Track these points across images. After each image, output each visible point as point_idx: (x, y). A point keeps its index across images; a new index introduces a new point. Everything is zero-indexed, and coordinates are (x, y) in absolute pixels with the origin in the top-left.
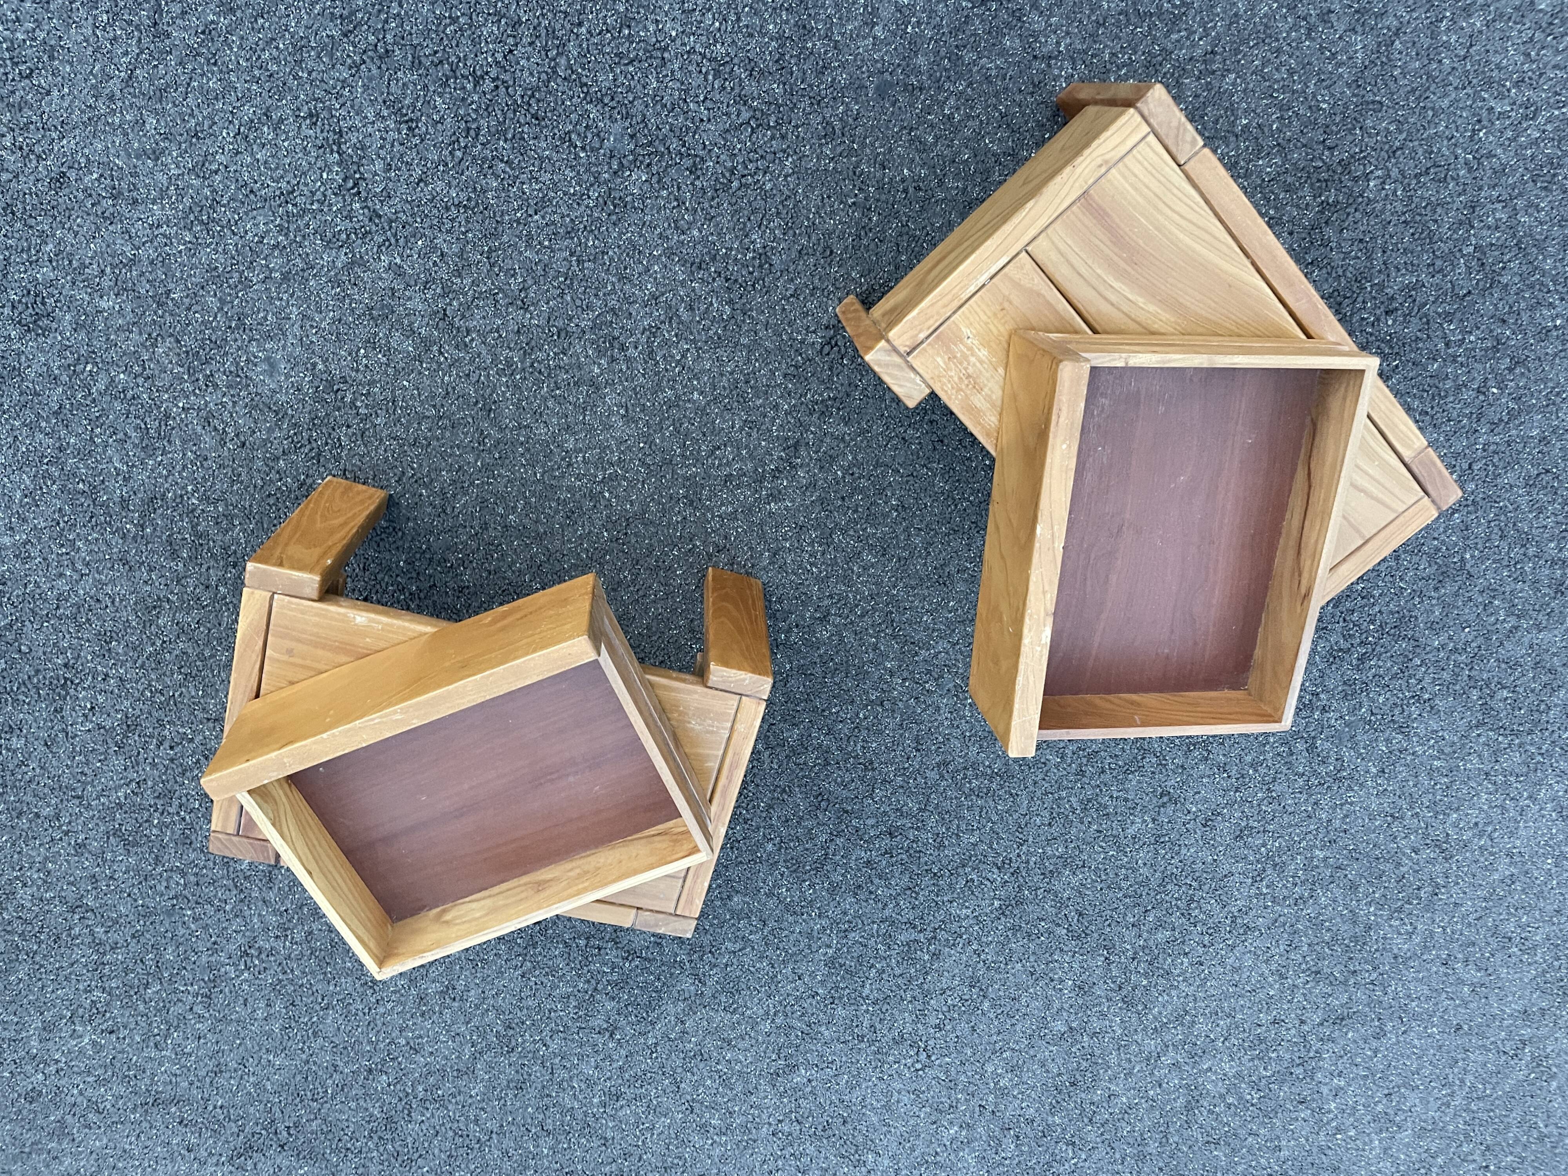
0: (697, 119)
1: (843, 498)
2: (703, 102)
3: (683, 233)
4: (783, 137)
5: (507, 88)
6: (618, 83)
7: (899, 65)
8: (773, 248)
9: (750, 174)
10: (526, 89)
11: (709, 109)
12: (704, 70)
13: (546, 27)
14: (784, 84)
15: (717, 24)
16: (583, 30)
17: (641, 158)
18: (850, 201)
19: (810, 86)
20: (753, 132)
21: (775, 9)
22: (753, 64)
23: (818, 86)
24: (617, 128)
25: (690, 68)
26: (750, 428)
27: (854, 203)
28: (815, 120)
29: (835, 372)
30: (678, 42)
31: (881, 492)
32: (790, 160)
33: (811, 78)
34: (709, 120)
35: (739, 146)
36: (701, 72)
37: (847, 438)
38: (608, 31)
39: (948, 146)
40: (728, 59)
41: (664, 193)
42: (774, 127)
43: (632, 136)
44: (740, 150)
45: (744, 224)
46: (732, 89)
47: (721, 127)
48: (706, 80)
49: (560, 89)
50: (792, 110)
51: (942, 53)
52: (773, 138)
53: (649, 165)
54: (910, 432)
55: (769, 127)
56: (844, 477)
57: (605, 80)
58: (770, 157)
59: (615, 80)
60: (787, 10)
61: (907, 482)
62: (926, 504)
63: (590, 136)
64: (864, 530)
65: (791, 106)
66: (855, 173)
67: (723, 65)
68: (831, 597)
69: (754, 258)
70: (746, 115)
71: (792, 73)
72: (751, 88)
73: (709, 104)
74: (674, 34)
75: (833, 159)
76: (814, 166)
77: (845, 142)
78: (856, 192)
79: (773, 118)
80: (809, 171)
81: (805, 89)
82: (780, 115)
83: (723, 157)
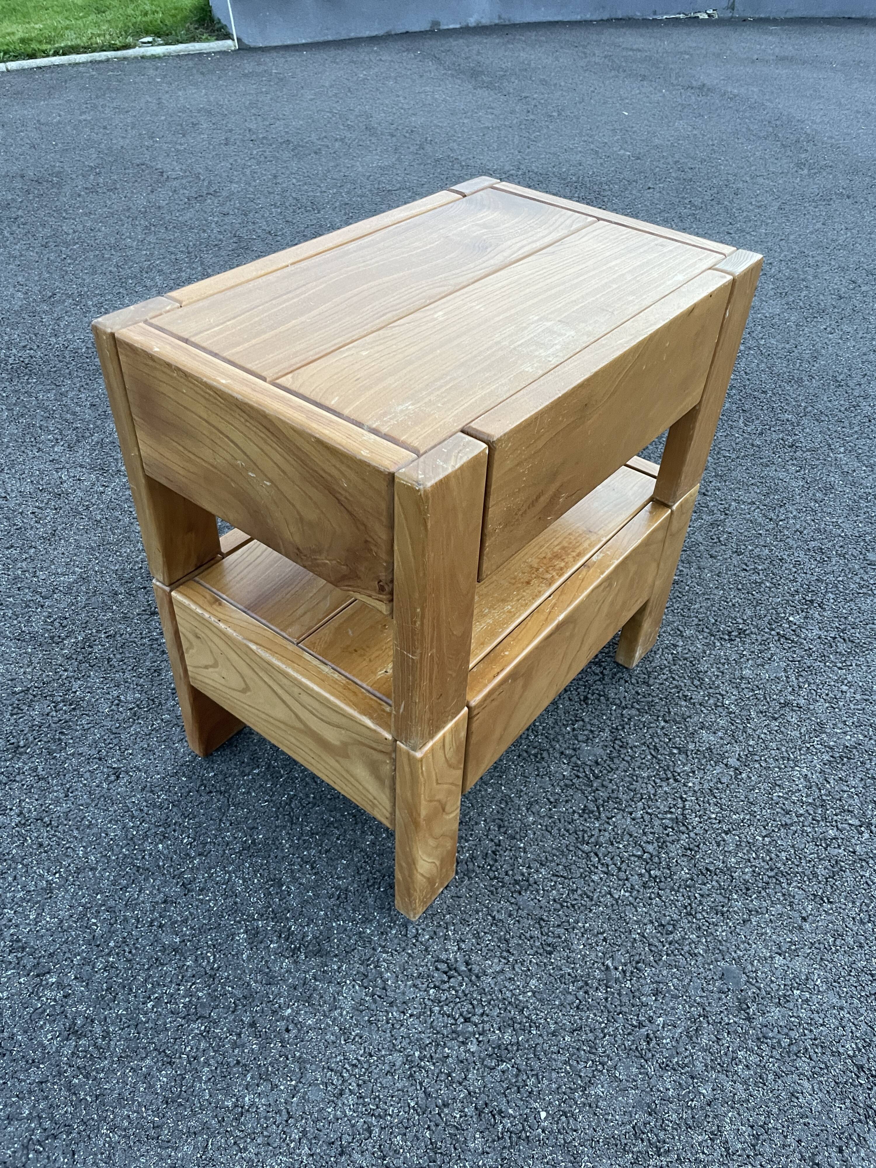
0: (631, 810)
1: (253, 1024)
2: (647, 813)
3: (528, 809)
4: (645, 886)
5: (599, 680)
6: (634, 749)
7: (759, 989)
8: (537, 891)
10: (604, 692)
11: (642, 817)
12: (673, 810)
13: (652, 701)
14: (692, 879)
15: (714, 816)
16: (663, 724)
17: (582, 770)
18: (609, 962)
19: (701, 903)
20: (640, 857)
21: (749, 861)
22: (696, 849)
23: (703, 910)
24: (599, 751)
25: (669, 799)
26: (339, 897)
27: (608, 968)
28: (672, 913)
29: (418, 982)
30: (686, 789)
31: (264, 1077)
32: (627, 894)
33: (708, 902)
34: (634, 819)
35: (621, 846)
36: (670, 808)
37: (336, 1013)
38: (670, 739)
39: (706, 1066)
40: (690, 828)
41: (558, 790)
42: (651, 876)
43: (597, 763)
44: (619, 848)
45: (553, 861)
46: (668, 835)
47: (632, 829)
48: (666, 813)
49: (613, 712)
50: (672, 889)
51: (792, 1034)
52: (641, 875)
53: (578, 777)
54: (351, 1100)
55: (649, 871)
56: (283, 1018)
57: (632, 739)
58: (622, 875)
59: (636, 747)
60: (754, 871)
61: (279, 1112)
62: (245, 1149)
63: (586, 732)
64: (207, 1063)
65: (676, 888)
66: (638, 962)
67: (684, 825)
68: (106, 1035)
69: (523, 875)
70: (650, 848)
71: (704, 884)
72: (675, 850)
73: (647, 817)
74: (690, 784)
75: (644, 937)
76: (630, 918)
77: (664, 946)
78: (620, 968)
79: (658, 873)
80: (623, 915)
81: (696, 898)
82: (663, 879)
83: (607, 834)
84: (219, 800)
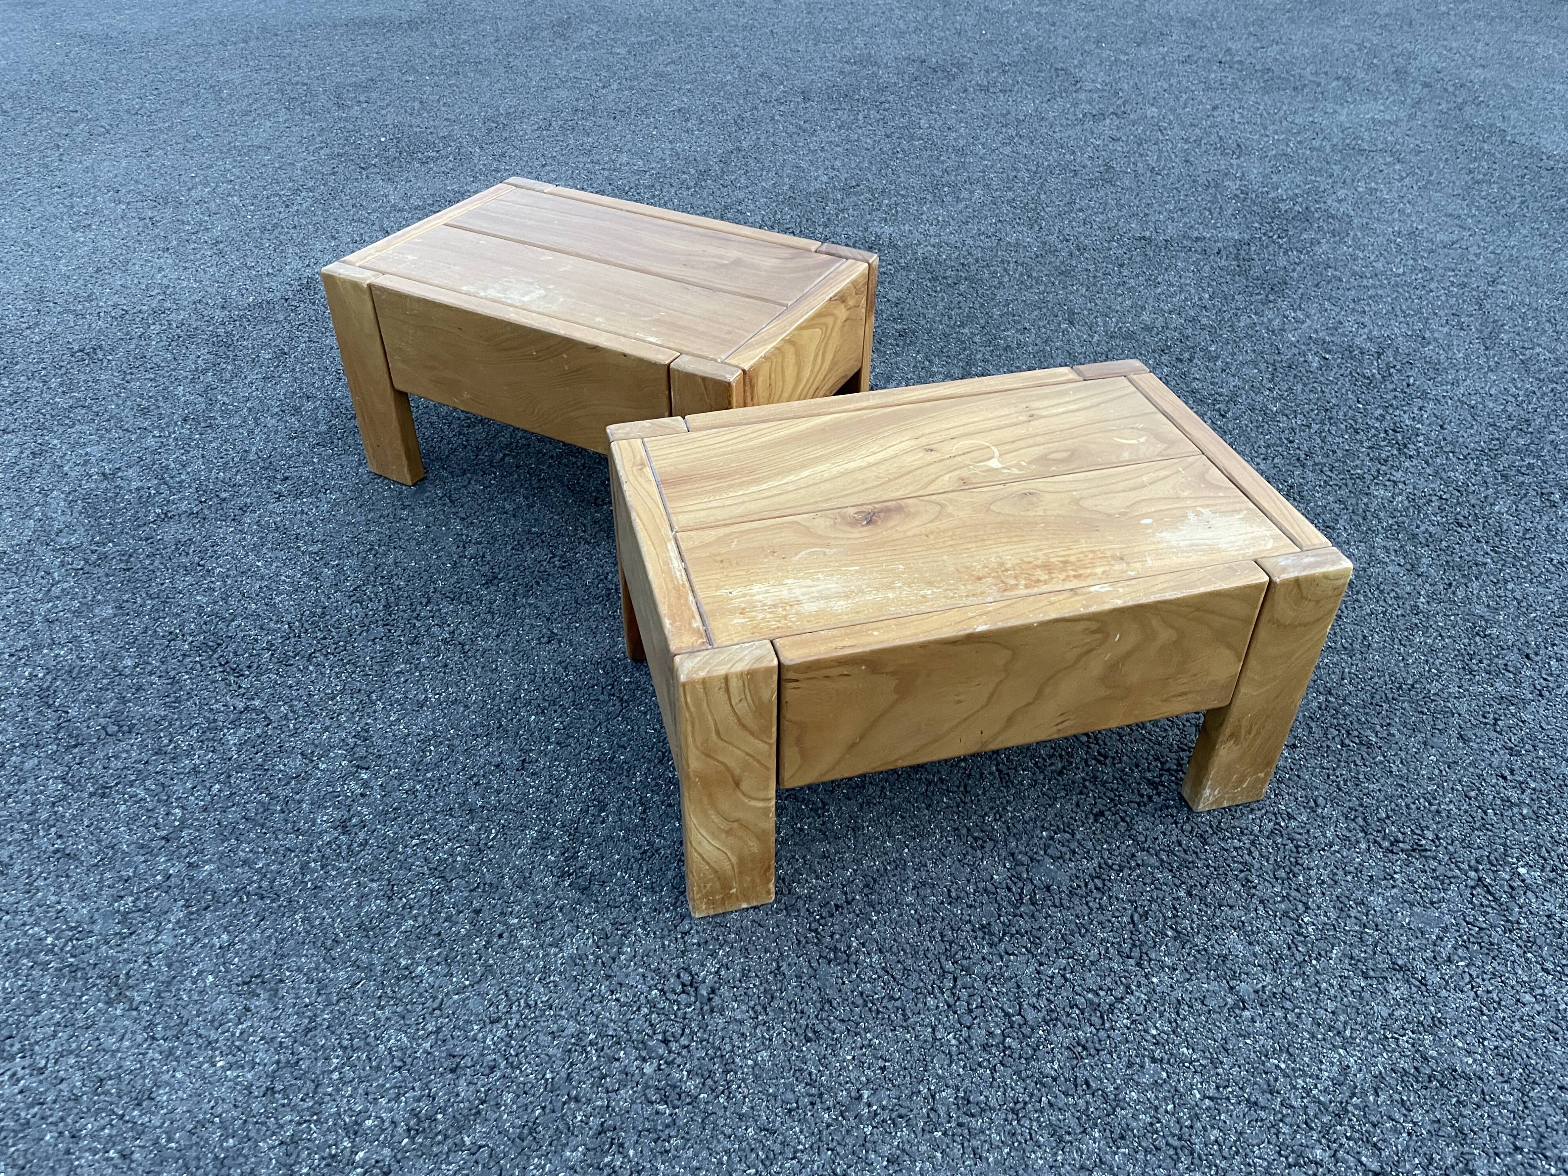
0: (1044, 960)
1: (477, 912)
2: (1063, 976)
3: (914, 888)
4: (985, 1047)
5: (1139, 804)
6: (1113, 900)
8: (850, 973)
9: (954, 987)
10: (1132, 819)
11: (1052, 977)
12: (1102, 993)
13: (1193, 862)
14: (1055, 1079)
15: (1154, 1032)
16: (1182, 894)
17: (1020, 884)
18: (866, 1094)
19: (1041, 1111)
20: (1007, 1015)
21: (1156, 1109)
22: (1093, 1051)
23: (1037, 1120)
24: (1063, 877)
25: (1109, 979)
26: (645, 852)
27: (860, 1097)
28: (994, 1096)
29: (649, 975)
30: (1143, 981)
31: (447, 961)
32: (953, 1042)
33: (1051, 1116)
34: (1038, 973)
35: (994, 990)
36: (1101, 989)
37: (553, 950)
38: (1175, 916)
40: (1107, 1025)
41: (970, 889)
42: (1003, 1042)
43: (1048, 888)
44: (989, 990)
45: (897, 954)
46: (1068, 1015)
47: (1026, 981)
48: (1089, 990)
49: (1123, 846)
50: (1018, 1073)
52: (990, 1034)
53: (1009, 889)
54: (501, 1032)
55: (1004, 1036)
56: (505, 923)
57: (1121, 891)
58: (967, 1020)
59: (1117, 899)
60: (1151, 1124)
61: (434, 998)
62: (383, 1008)
63: (1064, 849)
64: (415, 918)
65: (1023, 1075)
66: (901, 1116)
67: (1102, 1017)
68: (364, 844)
69: (849, 947)
70: (1031, 1015)
71: (1066, 1095)
72: (1062, 1036)
73: (1058, 980)
74: (1155, 980)
75: (933, 1097)
76: (934, 1068)
77: (949, 1122)
78: (875, 1108)
79: (1015, 1045)
80: (928, 1059)
81: (1040, 1102)
82: (1016, 1055)
83: (988, 967)
84: (614, 705)
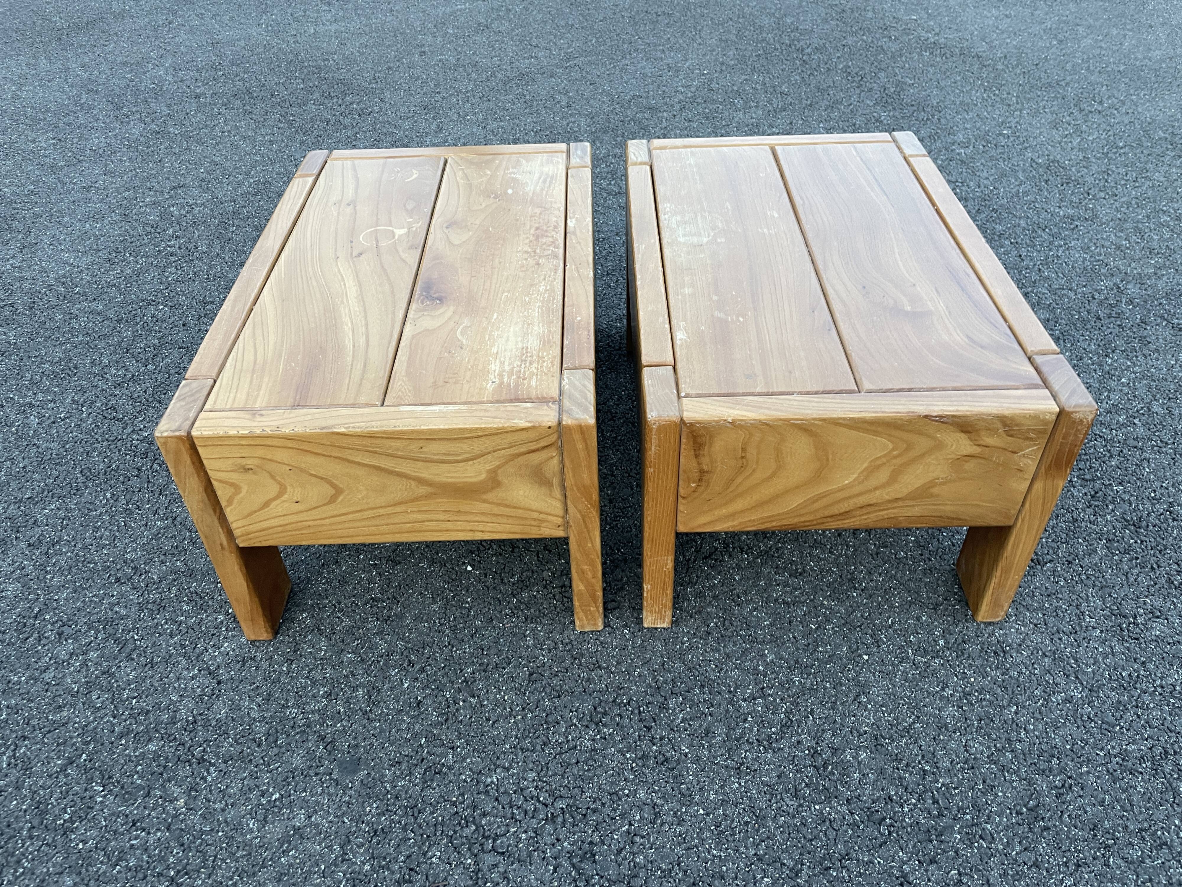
4: (475, 806)
7: (317, 774)
8: (580, 720)
9: (539, 801)
14: (425, 854)
18: (474, 701)
19: (404, 829)
20: (497, 837)
23: (399, 822)
27: (473, 696)
28: (433, 794)
32: (489, 780)
33: (397, 833)
35: (524, 836)
39: (354, 675)
41: (640, 859)
42: (474, 822)
44: (525, 832)
45: (586, 762)
47: (523, 871)
50: (443, 823)
51: (276, 750)
52: (484, 815)
55: (479, 826)
58: (505, 800)
65: (439, 827)
66: (446, 720)
69: (605, 726)
70: (489, 859)
71: (409, 857)
75: (453, 748)
76: (474, 757)
77: (428, 752)
78: (461, 704)
79: (467, 832)
80: (483, 755)
81: (412, 831)
82: (458, 828)
83: (549, 840)
